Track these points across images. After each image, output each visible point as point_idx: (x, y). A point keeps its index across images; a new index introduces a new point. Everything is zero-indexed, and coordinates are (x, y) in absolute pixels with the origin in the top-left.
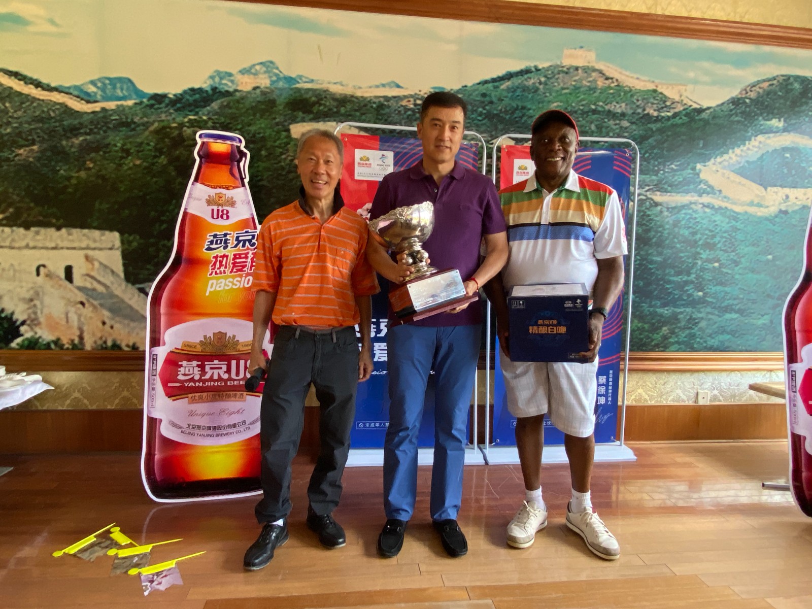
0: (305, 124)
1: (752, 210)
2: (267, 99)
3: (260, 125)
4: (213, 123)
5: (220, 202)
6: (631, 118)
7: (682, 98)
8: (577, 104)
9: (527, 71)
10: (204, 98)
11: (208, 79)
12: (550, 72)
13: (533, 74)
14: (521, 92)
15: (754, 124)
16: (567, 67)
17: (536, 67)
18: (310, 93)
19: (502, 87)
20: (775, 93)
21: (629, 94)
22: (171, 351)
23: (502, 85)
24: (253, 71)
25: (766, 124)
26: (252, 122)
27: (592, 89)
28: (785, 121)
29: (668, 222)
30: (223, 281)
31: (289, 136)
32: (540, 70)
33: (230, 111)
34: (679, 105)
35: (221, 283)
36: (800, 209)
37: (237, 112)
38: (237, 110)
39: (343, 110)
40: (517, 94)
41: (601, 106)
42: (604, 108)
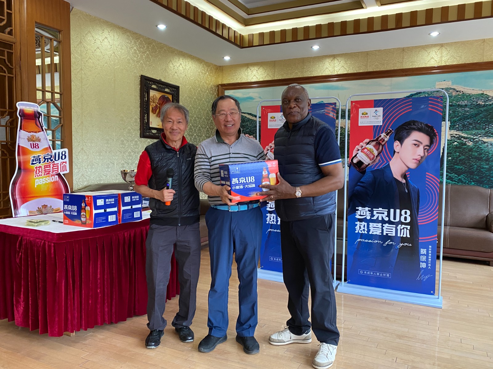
6: (470, 107)
9: (419, 93)
12: (430, 92)
13: (422, 94)
17: (423, 91)
41: (455, 103)
42: (456, 104)
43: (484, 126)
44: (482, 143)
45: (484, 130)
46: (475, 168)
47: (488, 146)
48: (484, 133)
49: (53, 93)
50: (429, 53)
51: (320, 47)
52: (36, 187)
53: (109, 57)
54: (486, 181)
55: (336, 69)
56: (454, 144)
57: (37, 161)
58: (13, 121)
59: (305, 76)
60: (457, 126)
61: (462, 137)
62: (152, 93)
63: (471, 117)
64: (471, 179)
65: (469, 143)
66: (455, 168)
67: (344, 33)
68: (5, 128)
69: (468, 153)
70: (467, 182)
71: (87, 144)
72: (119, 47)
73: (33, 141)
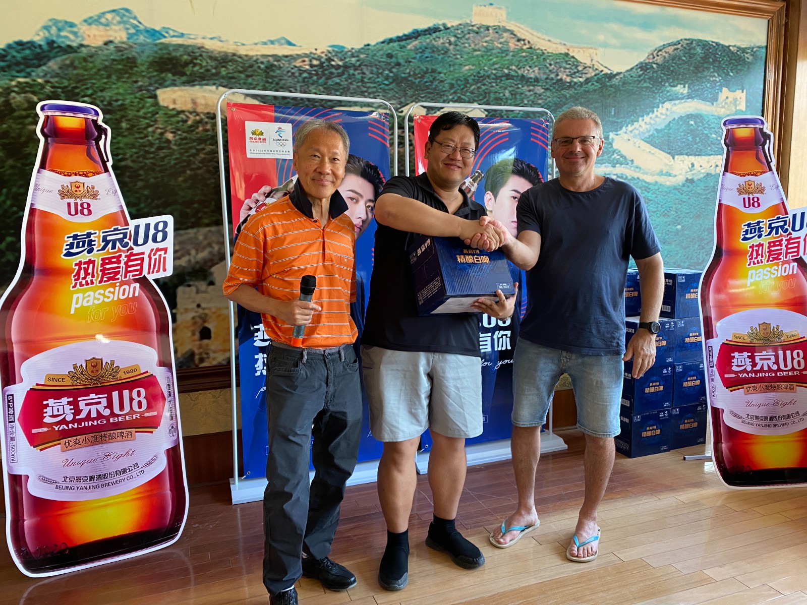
0: (176, 88)
1: (661, 180)
2: (124, 57)
3: (118, 90)
4: (52, 87)
5: (78, 193)
6: (544, 84)
7: (594, 62)
8: (489, 68)
9: (435, 30)
10: (39, 54)
11: (40, 30)
12: (459, 32)
13: (441, 32)
14: (430, 53)
15: (660, 91)
16: (477, 26)
17: (444, 25)
18: (181, 49)
19: (409, 47)
20: (680, 58)
21: (542, 58)
22: (31, 389)
23: (408, 44)
24: (103, 20)
25: (672, 91)
26: (107, 86)
27: (505, 52)
28: (689, 87)
30: (91, 293)
31: (156, 104)
32: (448, 28)
33: (75, 72)
34: (591, 70)
35: (89, 296)
36: (705, 177)
37: (85, 73)
38: (86, 70)
39: (223, 71)
40: (426, 55)
41: (515, 71)
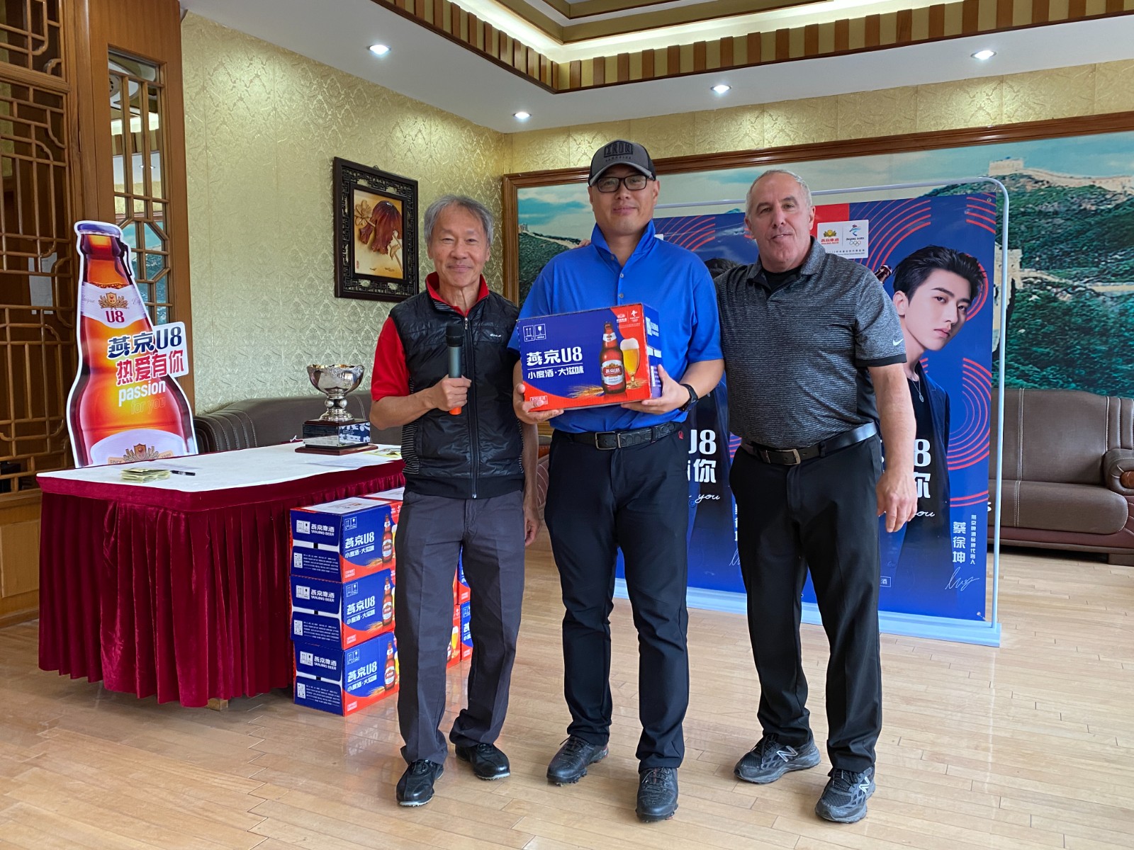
6: (1065, 215)
7: (1126, 189)
9: (953, 187)
13: (959, 188)
21: (1063, 193)
29: (1113, 311)
34: (1122, 196)
41: (1031, 208)
42: (1034, 209)
43: (1096, 258)
44: (1092, 296)
45: (1097, 267)
46: (1078, 352)
47: (1104, 302)
48: (1096, 273)
49: (148, 200)
50: (974, 96)
51: (730, 88)
52: (120, 405)
53: (264, 119)
54: (1101, 381)
55: (767, 136)
56: (1030, 299)
57: (122, 349)
58: (67, 263)
59: (697, 154)
60: (1037, 259)
61: (1049, 283)
62: (359, 197)
63: (1066, 238)
64: (1068, 377)
65: (1064, 296)
66: (1032, 354)
67: (783, 56)
68: (50, 278)
69: (1060, 318)
70: (1061, 382)
71: (221, 312)
72: (286, 95)
73: (112, 307)
